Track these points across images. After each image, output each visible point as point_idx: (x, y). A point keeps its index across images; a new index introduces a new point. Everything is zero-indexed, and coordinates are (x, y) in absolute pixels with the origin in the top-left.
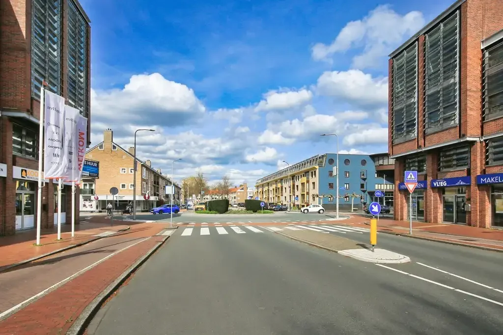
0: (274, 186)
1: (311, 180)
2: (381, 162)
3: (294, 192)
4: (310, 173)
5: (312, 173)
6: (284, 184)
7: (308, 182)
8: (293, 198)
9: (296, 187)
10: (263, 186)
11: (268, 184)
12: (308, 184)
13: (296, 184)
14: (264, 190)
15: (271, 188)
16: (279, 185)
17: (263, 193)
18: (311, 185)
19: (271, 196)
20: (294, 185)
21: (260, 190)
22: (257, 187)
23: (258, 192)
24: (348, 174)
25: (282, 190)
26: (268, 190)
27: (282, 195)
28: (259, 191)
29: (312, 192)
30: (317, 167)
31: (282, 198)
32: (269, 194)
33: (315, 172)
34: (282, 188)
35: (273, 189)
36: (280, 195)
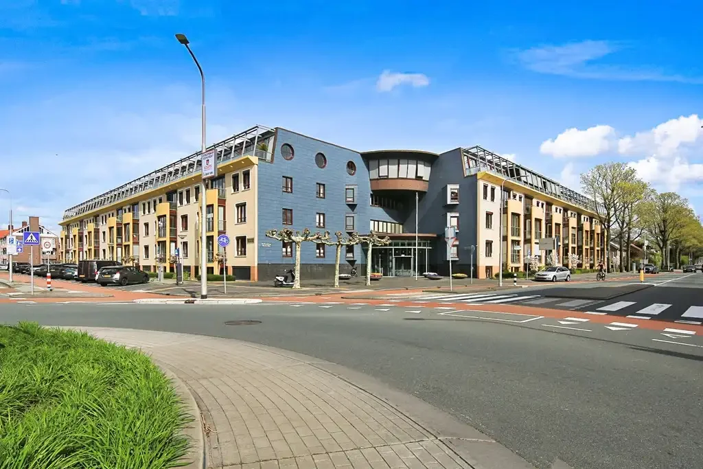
0: (113, 221)
1: (233, 199)
2: (383, 170)
3: (174, 232)
4: (229, 179)
5: (236, 178)
6: (141, 213)
7: (222, 202)
8: (171, 250)
9: (179, 221)
10: (81, 222)
11: (96, 217)
12: (221, 209)
13: (181, 211)
14: (86, 233)
15: (104, 228)
16: (128, 217)
17: (81, 239)
18: (232, 213)
19: (104, 245)
20: (173, 215)
21: (75, 231)
22: (67, 226)
23: (67, 237)
24: (322, 190)
25: (136, 229)
26: (97, 231)
27: (136, 243)
28: (71, 236)
29: (234, 231)
30: (255, 159)
31: (137, 251)
32: (97, 242)
33: (247, 174)
34: (136, 223)
35: (111, 228)
36: (131, 243)
